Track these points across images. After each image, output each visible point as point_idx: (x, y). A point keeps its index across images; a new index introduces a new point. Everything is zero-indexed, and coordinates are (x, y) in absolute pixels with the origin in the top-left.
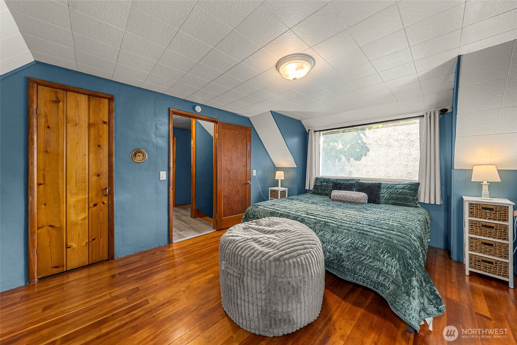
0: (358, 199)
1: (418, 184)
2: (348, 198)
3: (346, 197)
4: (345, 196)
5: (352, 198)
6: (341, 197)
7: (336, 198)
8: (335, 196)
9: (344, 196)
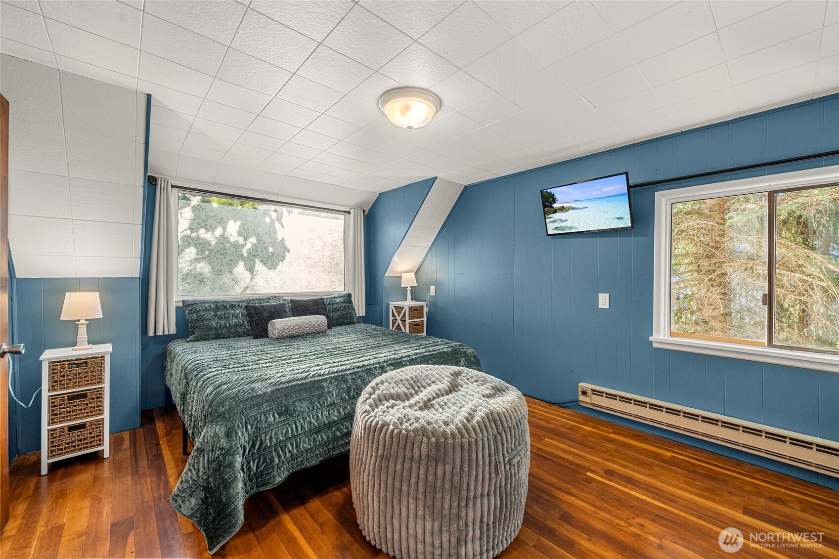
0: (321, 325)
1: (349, 295)
2: (305, 327)
3: (303, 327)
4: (302, 325)
5: (312, 326)
6: (296, 329)
7: (286, 333)
8: (284, 329)
9: (299, 326)
